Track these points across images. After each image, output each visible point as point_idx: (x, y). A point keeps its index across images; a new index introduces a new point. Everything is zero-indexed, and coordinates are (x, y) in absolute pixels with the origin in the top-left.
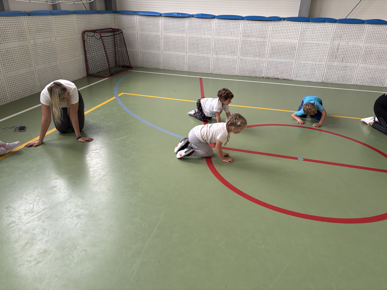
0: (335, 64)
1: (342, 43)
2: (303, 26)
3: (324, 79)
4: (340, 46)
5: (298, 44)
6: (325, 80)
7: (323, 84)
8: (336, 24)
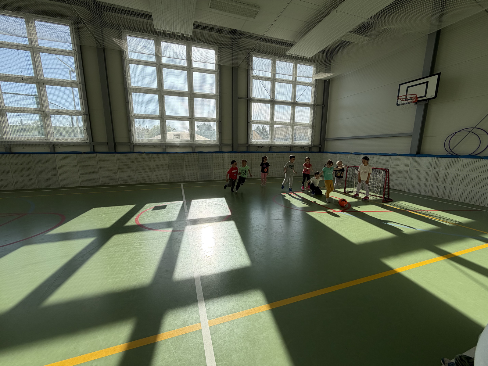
0: (438, 184)
1: (441, 170)
2: (412, 159)
3: (429, 193)
4: (440, 172)
5: (409, 169)
6: (430, 195)
7: (428, 197)
8: (435, 158)
